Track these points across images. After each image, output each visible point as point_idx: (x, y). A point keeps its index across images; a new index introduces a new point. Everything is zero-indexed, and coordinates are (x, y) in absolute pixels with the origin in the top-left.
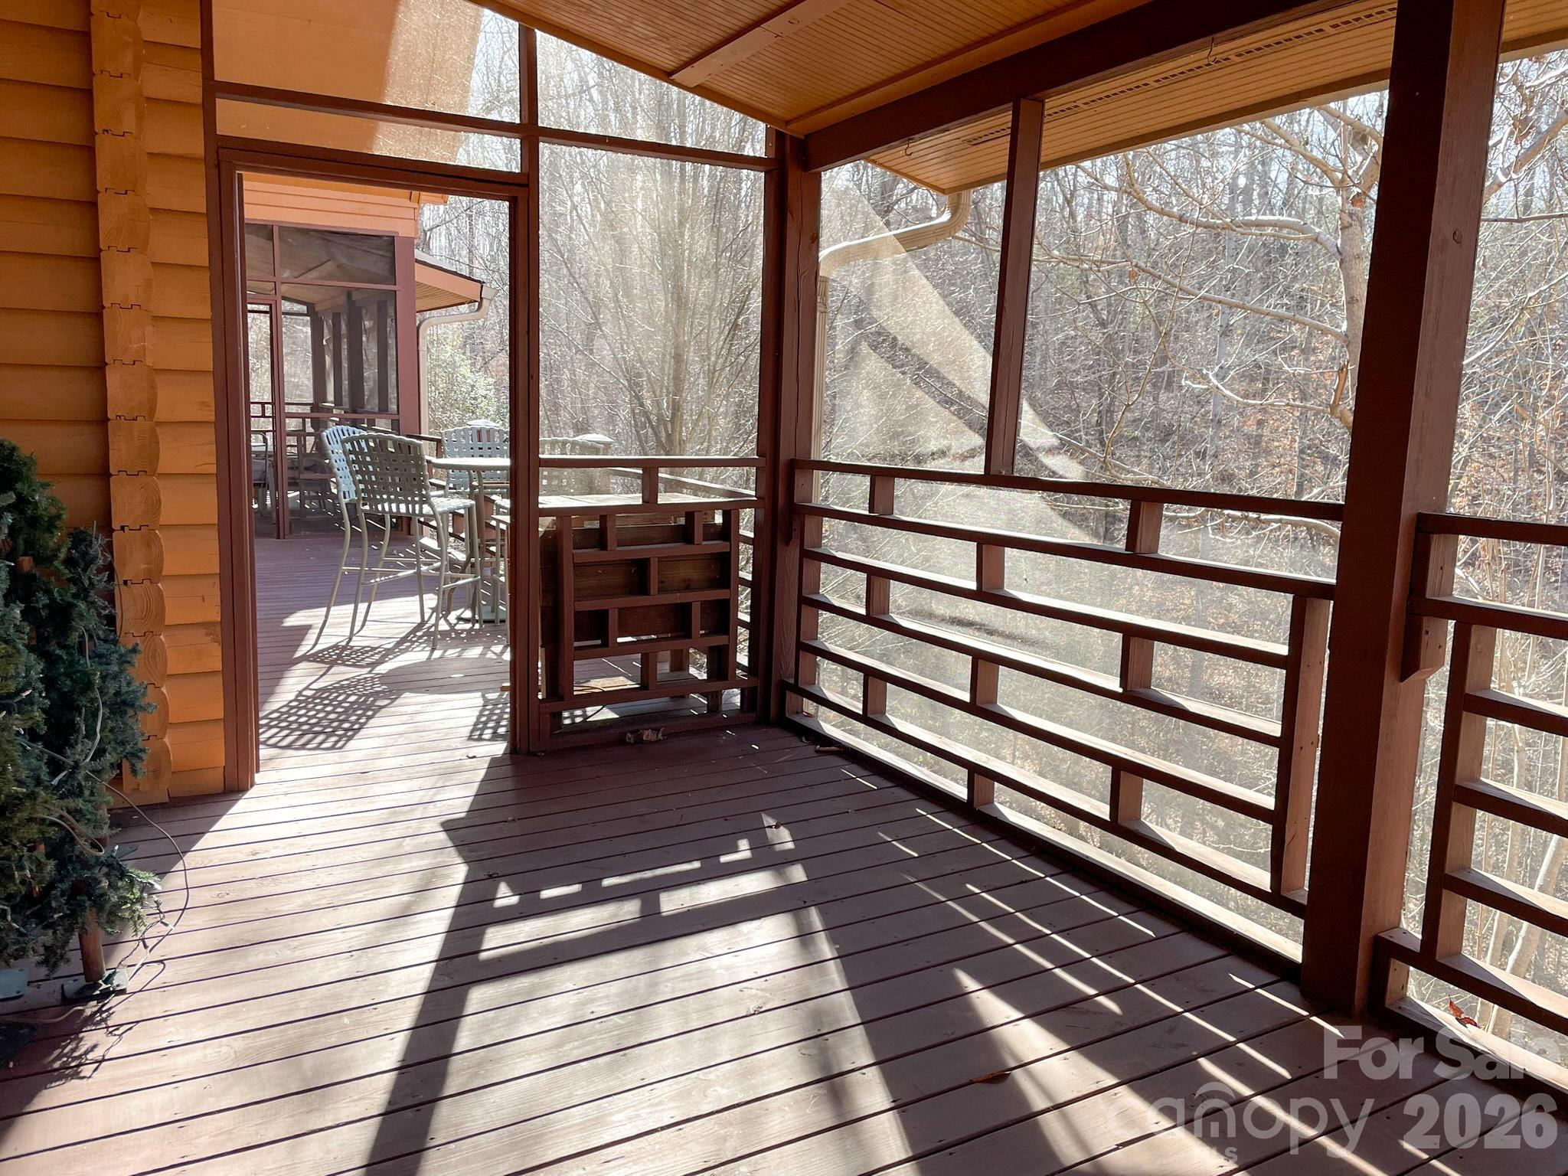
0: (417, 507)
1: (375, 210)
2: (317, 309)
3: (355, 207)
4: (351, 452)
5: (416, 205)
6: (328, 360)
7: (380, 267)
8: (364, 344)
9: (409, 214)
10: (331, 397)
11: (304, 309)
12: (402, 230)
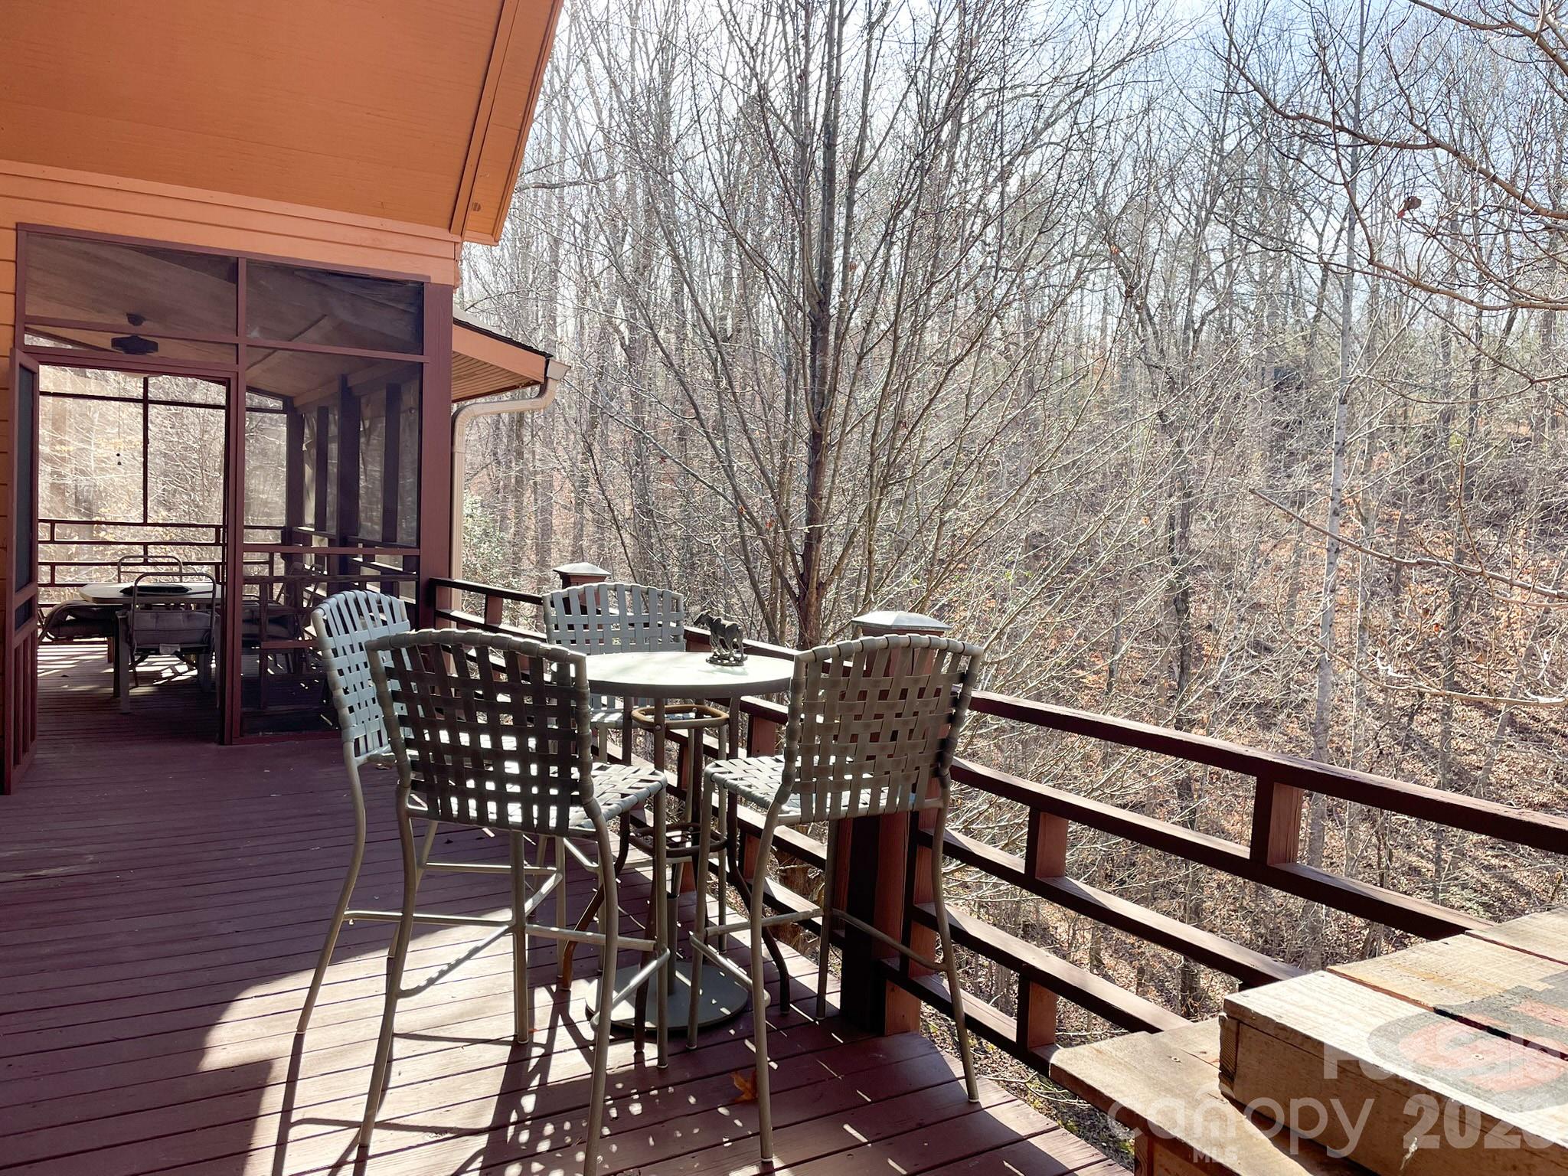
0: (553, 811)
1: (396, 242)
2: (297, 403)
3: (365, 237)
4: (390, 673)
5: (458, 239)
6: (309, 471)
7: (400, 328)
8: (363, 447)
9: (447, 250)
10: (310, 518)
11: (277, 404)
12: (436, 274)
